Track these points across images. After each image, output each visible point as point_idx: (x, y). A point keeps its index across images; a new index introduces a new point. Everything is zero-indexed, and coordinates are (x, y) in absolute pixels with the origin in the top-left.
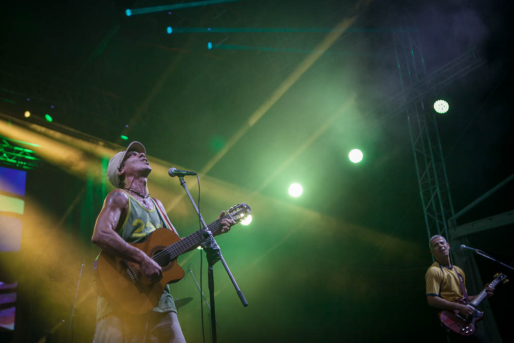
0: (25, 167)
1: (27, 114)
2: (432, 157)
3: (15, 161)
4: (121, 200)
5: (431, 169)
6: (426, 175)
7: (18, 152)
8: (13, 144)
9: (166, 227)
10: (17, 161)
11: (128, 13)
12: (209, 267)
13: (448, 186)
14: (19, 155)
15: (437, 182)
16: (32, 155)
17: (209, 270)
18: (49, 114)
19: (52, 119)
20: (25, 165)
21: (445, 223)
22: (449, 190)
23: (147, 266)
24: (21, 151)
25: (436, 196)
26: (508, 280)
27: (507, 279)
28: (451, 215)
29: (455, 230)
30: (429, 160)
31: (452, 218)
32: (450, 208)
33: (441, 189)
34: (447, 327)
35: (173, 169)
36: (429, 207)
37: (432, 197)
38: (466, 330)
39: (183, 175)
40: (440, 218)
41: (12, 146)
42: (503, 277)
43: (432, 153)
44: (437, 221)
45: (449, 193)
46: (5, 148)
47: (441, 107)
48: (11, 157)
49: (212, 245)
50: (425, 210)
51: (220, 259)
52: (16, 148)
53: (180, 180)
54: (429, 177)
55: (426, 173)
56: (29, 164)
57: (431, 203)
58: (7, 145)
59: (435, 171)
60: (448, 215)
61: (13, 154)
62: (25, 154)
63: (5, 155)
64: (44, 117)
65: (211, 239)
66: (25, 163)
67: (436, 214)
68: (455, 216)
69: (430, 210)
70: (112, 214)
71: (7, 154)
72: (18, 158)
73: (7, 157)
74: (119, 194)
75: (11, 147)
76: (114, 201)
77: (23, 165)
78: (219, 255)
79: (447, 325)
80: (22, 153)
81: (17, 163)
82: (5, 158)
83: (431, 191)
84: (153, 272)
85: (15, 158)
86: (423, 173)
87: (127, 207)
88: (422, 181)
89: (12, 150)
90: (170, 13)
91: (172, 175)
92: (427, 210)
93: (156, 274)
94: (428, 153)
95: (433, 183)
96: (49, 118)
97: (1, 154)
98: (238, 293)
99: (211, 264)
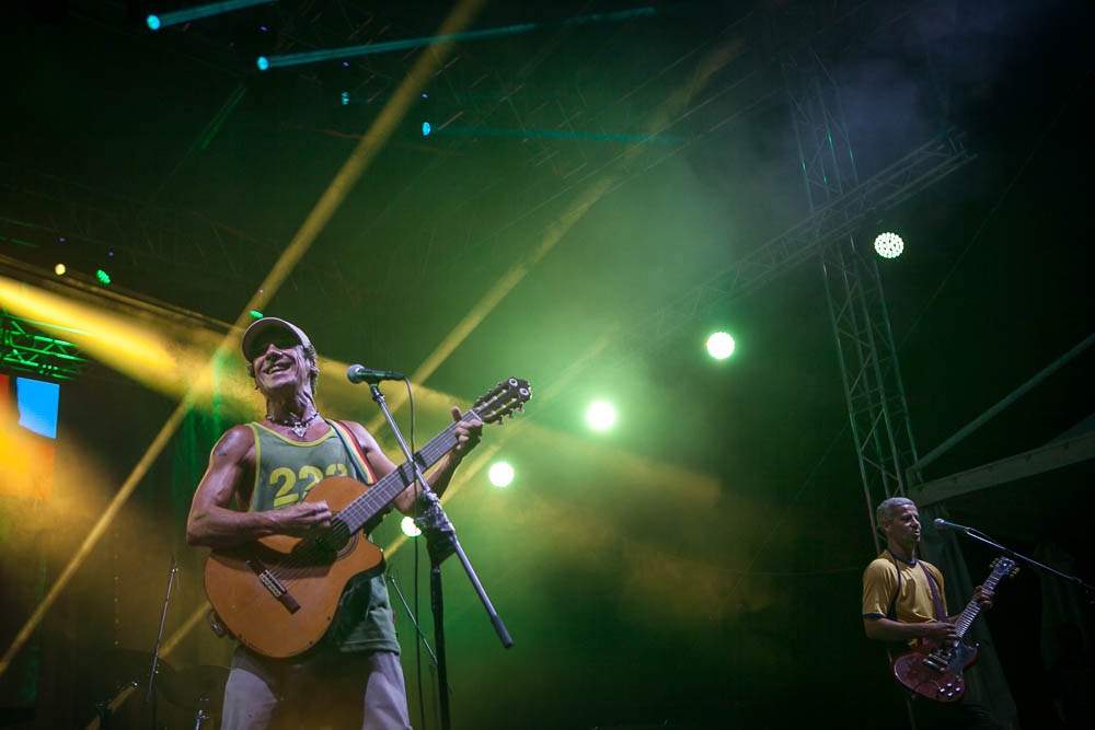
0: (56, 376)
1: (60, 269)
2: (872, 345)
3: (36, 364)
4: (235, 445)
5: (870, 371)
6: (861, 382)
7: (42, 345)
8: (31, 329)
10: (41, 364)
11: (263, 63)
12: (433, 567)
13: (905, 404)
14: (45, 352)
15: (882, 397)
16: (70, 350)
17: (432, 573)
18: (104, 270)
19: (110, 278)
20: (57, 372)
21: (899, 478)
22: (906, 411)
24: (48, 344)
25: (882, 424)
26: (1017, 569)
27: (1016, 566)
28: (912, 462)
29: (920, 489)
30: (866, 351)
31: (914, 467)
32: (910, 448)
33: (890, 410)
34: (909, 689)
35: (358, 368)
36: (868, 445)
37: (874, 424)
38: (948, 690)
39: (378, 380)
40: (890, 467)
41: (30, 333)
42: (1008, 563)
43: (871, 337)
44: (884, 473)
45: (907, 419)
46: (15, 337)
47: (889, 245)
48: (27, 356)
49: (438, 523)
50: (860, 451)
51: (455, 550)
52: (39, 338)
53: (372, 389)
54: (866, 384)
55: (862, 377)
56: (65, 369)
57: (872, 439)
58: (19, 332)
59: (878, 374)
60: (906, 461)
61: (32, 349)
62: (56, 348)
63: (15, 352)
64: (94, 274)
65: (435, 511)
66: (56, 368)
67: (882, 460)
68: (918, 463)
69: (869, 452)
71: (19, 351)
72: (42, 358)
73: (20, 356)
75: (28, 336)
77: (52, 371)
78: (452, 544)
79: (909, 686)
80: (49, 347)
81: (40, 368)
82: (16, 357)
83: (872, 415)
85: (35, 357)
86: (856, 378)
88: (853, 395)
89: (30, 343)
90: (346, 64)
91: (355, 379)
92: (864, 453)
94: (864, 337)
95: (876, 397)
96: (103, 277)
97: (10, 349)
98: (493, 619)
99: (436, 562)
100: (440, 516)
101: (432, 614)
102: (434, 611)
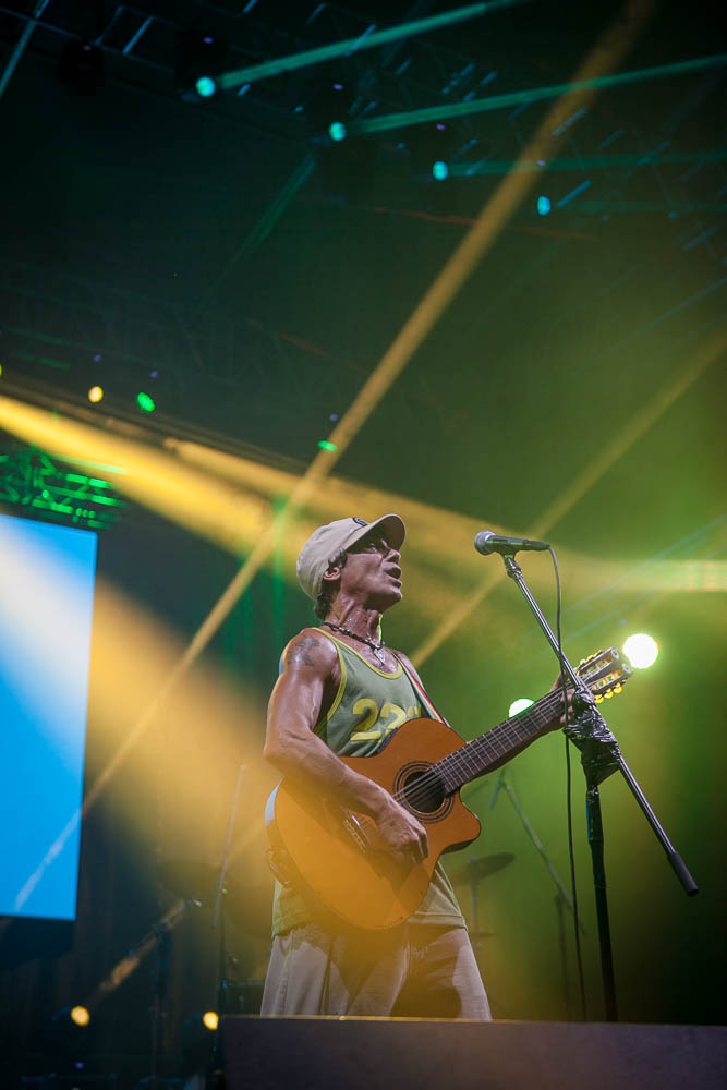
0: (92, 524)
1: (96, 394)
3: (68, 510)
4: (321, 657)
7: (75, 486)
8: (64, 467)
9: (429, 716)
10: (75, 509)
11: (337, 132)
12: (590, 789)
14: (79, 495)
16: (108, 492)
17: (589, 796)
18: (147, 393)
19: (154, 403)
20: (93, 519)
23: (392, 824)
24: (82, 485)
35: (487, 535)
39: (513, 550)
41: (62, 471)
46: (45, 478)
48: (59, 500)
49: (595, 732)
51: (619, 767)
52: (72, 478)
53: (506, 563)
56: (103, 516)
58: (49, 471)
61: (65, 491)
62: (91, 490)
63: (45, 494)
64: (134, 399)
65: (591, 716)
66: (92, 514)
70: (304, 690)
71: (50, 493)
72: (75, 504)
73: (52, 499)
74: (316, 644)
75: (60, 475)
76: (307, 661)
77: (88, 518)
78: (614, 758)
80: (84, 488)
81: (74, 513)
82: (46, 501)
84: (406, 837)
85: (67, 501)
87: (335, 671)
89: (62, 483)
90: (440, 127)
91: (484, 549)
93: (413, 843)
96: (146, 402)
97: (38, 492)
98: (670, 857)
99: (593, 781)
100: (598, 723)
101: (589, 846)
102: (591, 843)
